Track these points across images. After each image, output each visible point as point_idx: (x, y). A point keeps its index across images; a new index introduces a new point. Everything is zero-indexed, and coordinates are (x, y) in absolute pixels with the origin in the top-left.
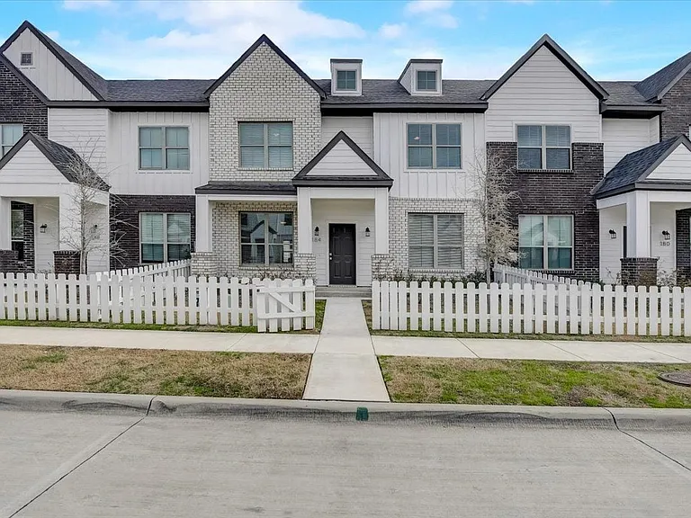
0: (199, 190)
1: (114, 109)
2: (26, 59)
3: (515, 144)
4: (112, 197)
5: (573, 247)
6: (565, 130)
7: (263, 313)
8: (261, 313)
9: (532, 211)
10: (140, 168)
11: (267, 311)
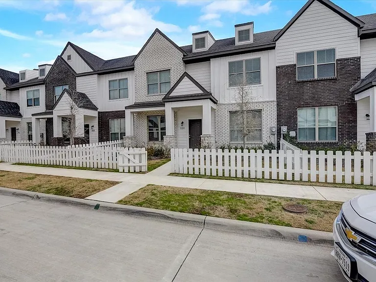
0: (126, 108)
1: (99, 74)
2: (69, 57)
3: (295, 65)
4: (99, 112)
5: (337, 126)
6: (332, 52)
7: (121, 163)
8: (120, 163)
9: (307, 105)
10: (110, 99)
11: (123, 163)
